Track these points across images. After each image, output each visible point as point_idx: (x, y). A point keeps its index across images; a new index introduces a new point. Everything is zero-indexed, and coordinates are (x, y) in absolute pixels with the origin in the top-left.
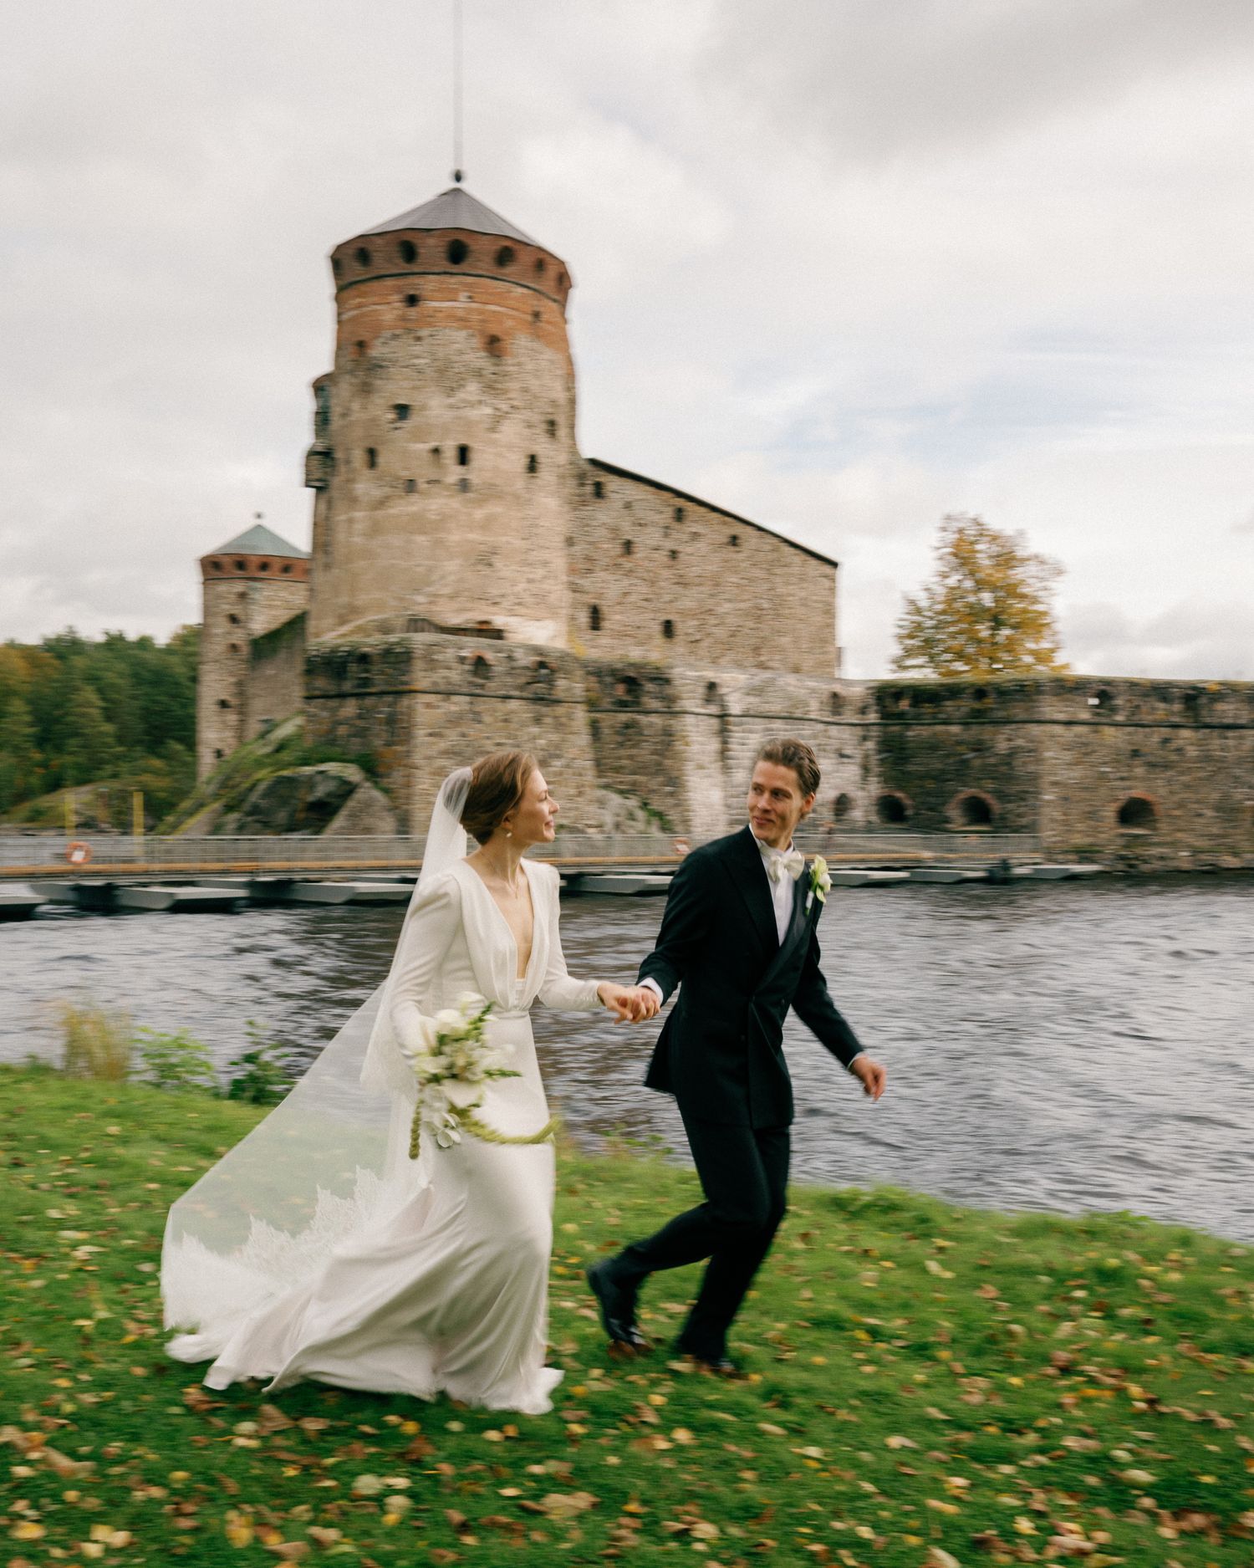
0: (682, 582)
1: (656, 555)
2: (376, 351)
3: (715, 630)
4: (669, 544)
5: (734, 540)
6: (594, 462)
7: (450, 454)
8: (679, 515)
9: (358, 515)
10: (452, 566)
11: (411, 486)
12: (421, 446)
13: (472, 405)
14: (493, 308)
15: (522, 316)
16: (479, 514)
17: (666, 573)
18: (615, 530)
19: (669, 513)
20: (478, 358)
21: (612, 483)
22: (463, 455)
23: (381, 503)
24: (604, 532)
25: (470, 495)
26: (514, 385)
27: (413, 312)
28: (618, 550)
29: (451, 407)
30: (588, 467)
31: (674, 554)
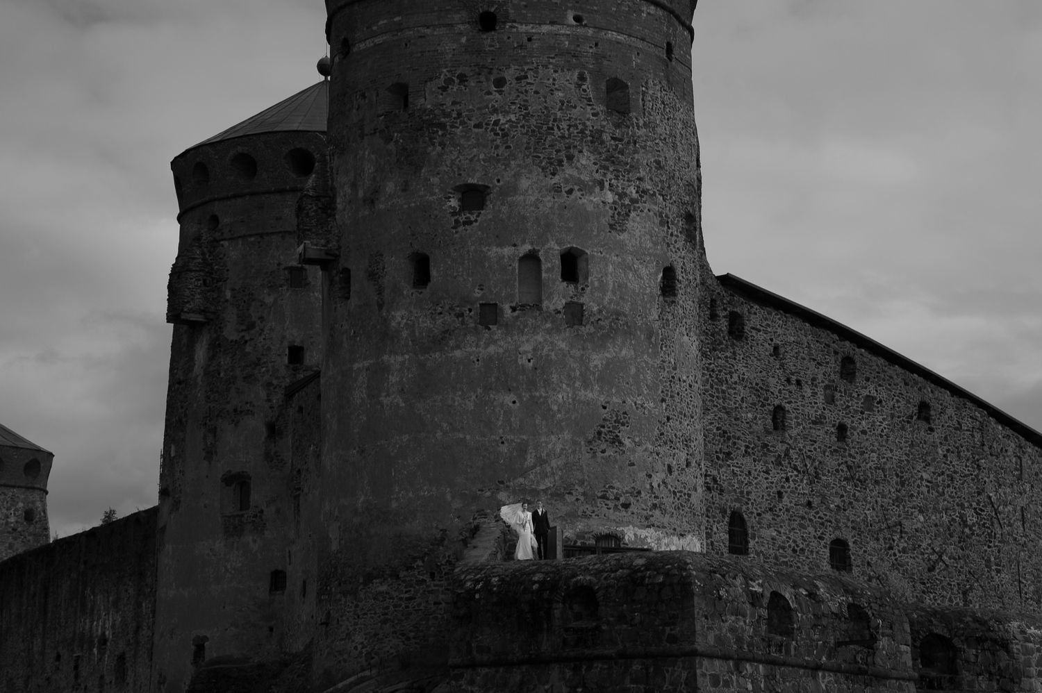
0: (854, 477)
1: (819, 433)
2: (426, 101)
3: (905, 558)
4: (834, 416)
5: (924, 409)
6: (728, 281)
7: (551, 265)
8: (848, 369)
9: (394, 360)
10: (556, 443)
11: (489, 314)
12: (507, 251)
13: (585, 188)
14: (612, 35)
15: (652, 49)
16: (597, 360)
17: (831, 462)
18: (760, 390)
19: (834, 365)
20: (593, 115)
21: (755, 317)
22: (571, 266)
23: (440, 340)
24: (743, 392)
25: (586, 329)
26: (643, 158)
27: (487, 39)
28: (764, 421)
29: (557, 189)
30: (719, 289)
31: (842, 430)
